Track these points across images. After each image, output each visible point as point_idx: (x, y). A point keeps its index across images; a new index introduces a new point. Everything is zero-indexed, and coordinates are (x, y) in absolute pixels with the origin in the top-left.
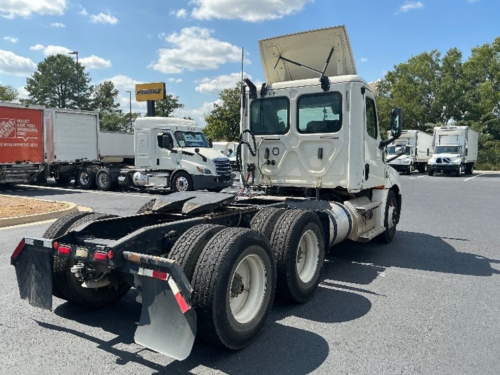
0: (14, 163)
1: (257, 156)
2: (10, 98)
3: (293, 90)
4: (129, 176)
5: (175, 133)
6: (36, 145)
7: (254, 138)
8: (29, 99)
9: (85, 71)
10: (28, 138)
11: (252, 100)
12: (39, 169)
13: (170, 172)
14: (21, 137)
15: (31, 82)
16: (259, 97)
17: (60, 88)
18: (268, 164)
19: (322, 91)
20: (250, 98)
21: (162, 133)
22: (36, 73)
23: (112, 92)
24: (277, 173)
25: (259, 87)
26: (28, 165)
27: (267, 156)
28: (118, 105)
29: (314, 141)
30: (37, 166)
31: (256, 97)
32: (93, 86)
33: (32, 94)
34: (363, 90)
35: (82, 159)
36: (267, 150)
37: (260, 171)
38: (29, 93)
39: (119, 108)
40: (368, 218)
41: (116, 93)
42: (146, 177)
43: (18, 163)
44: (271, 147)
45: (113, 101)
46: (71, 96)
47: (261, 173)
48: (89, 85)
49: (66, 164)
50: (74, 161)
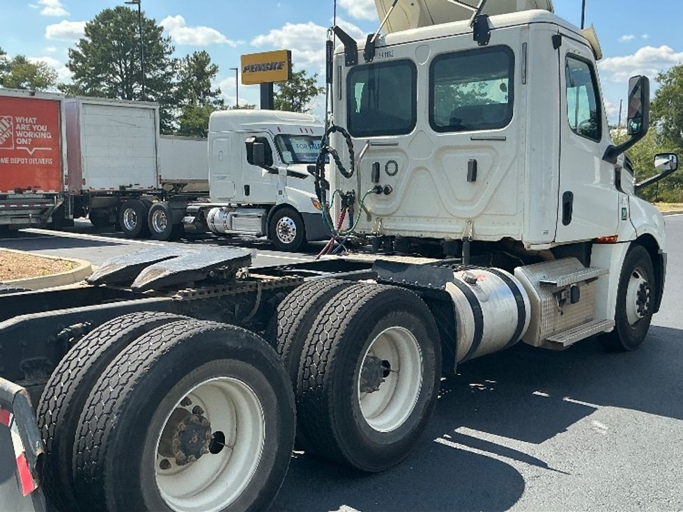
0: (12, 192)
1: (354, 177)
2: (44, 83)
3: (422, 44)
4: (201, 214)
5: (276, 138)
6: (50, 161)
7: (350, 144)
8: (73, 84)
9: (163, 35)
10: (35, 149)
11: (349, 68)
12: (53, 203)
13: (267, 207)
14: (23, 148)
15: (75, 55)
16: (362, 61)
17: (123, 65)
18: (379, 193)
19: (475, 45)
20: (347, 65)
21: (254, 139)
22: (82, 41)
23: (208, 69)
24: (394, 210)
25: (361, 43)
26: (35, 196)
27: (376, 177)
28: (219, 92)
29: (459, 147)
30: (50, 197)
31: (356, 61)
32: (176, 60)
33: (76, 77)
34: (557, 41)
35: (131, 186)
36: (377, 166)
37: (363, 206)
38: (73, 74)
39: (220, 97)
40: (568, 300)
41: (215, 70)
42: (229, 216)
43: (19, 191)
44: (383, 159)
45: (209, 85)
46: (140, 78)
47: (365, 210)
48: (171, 57)
49: (102, 194)
50: (117, 188)
